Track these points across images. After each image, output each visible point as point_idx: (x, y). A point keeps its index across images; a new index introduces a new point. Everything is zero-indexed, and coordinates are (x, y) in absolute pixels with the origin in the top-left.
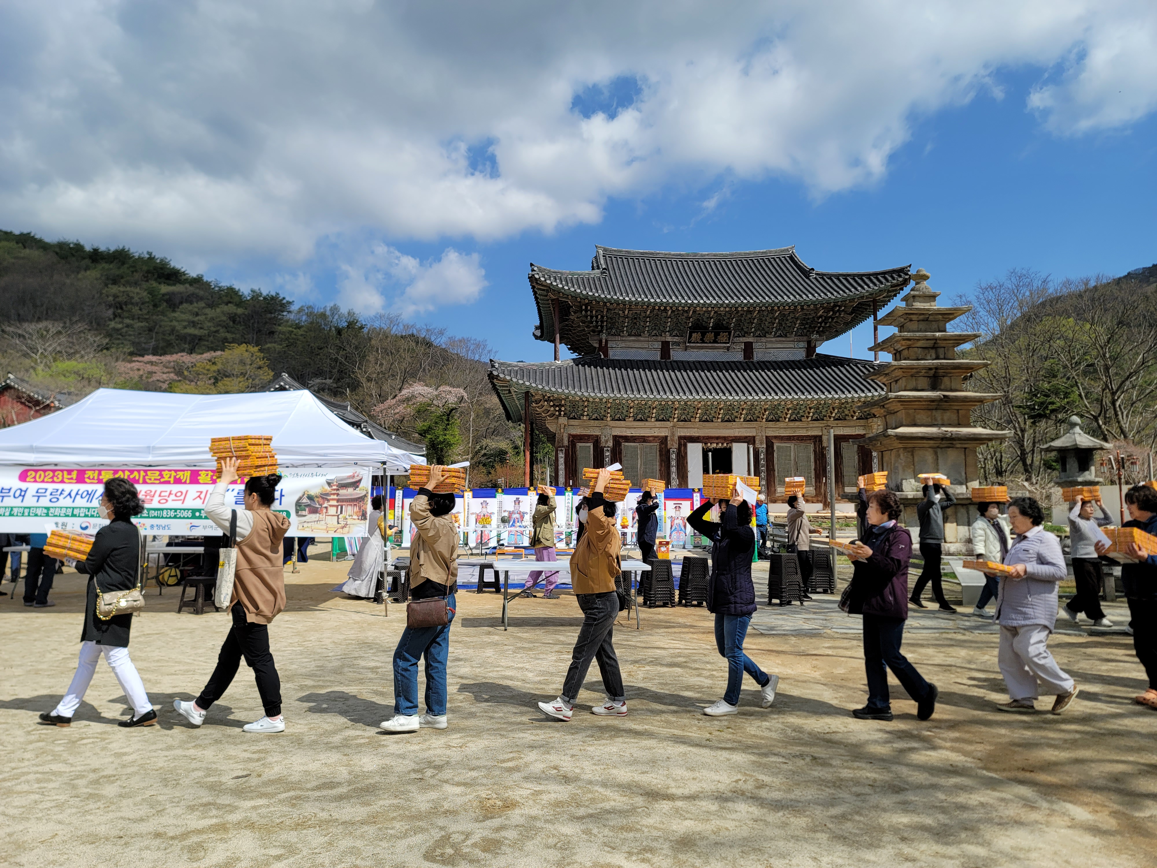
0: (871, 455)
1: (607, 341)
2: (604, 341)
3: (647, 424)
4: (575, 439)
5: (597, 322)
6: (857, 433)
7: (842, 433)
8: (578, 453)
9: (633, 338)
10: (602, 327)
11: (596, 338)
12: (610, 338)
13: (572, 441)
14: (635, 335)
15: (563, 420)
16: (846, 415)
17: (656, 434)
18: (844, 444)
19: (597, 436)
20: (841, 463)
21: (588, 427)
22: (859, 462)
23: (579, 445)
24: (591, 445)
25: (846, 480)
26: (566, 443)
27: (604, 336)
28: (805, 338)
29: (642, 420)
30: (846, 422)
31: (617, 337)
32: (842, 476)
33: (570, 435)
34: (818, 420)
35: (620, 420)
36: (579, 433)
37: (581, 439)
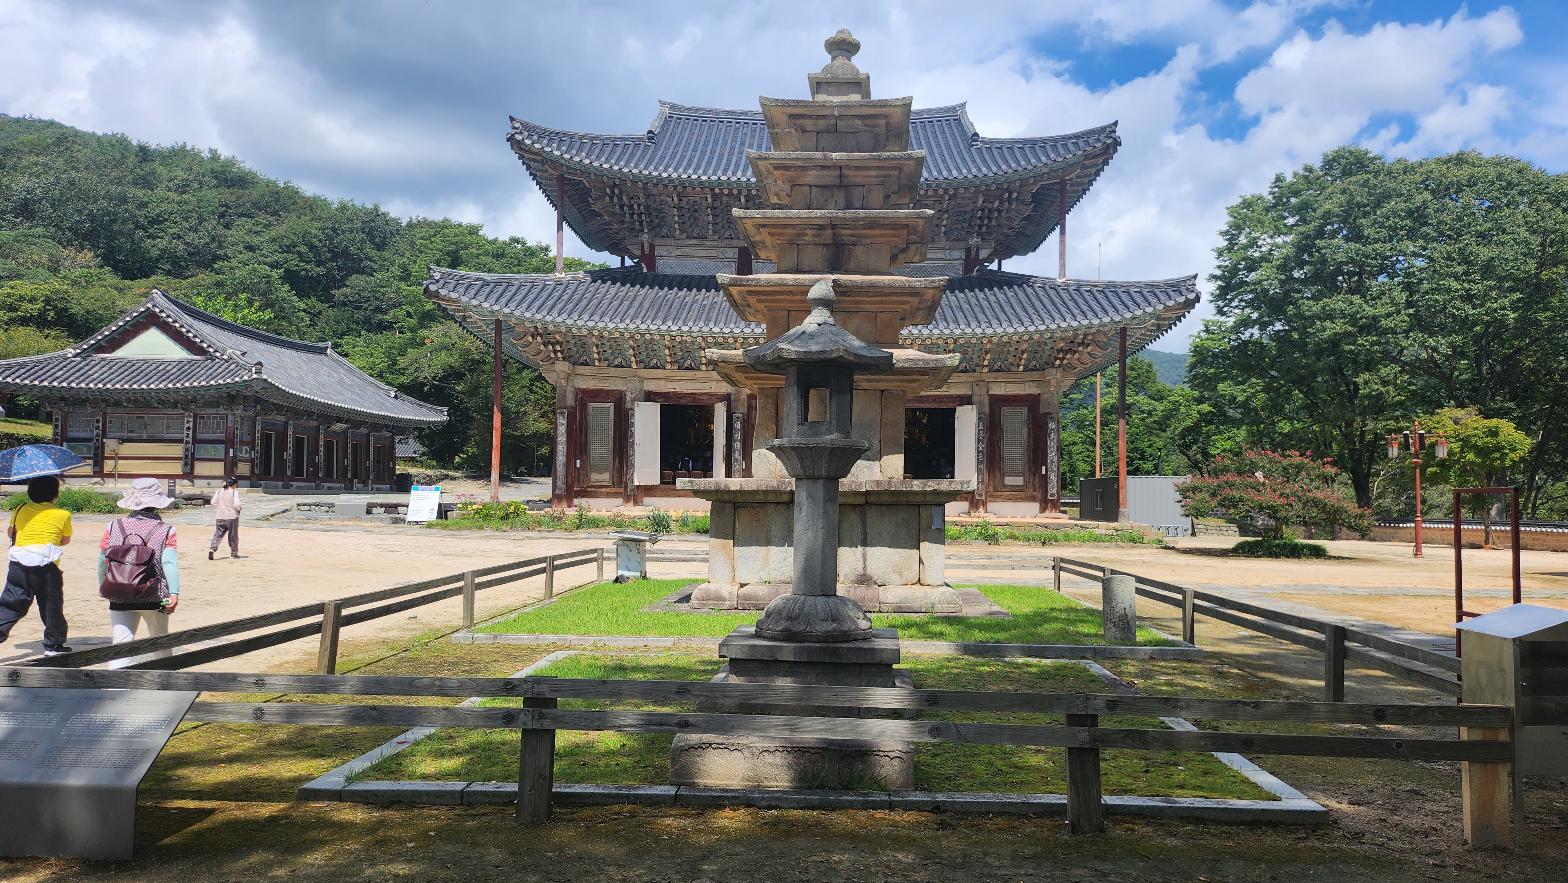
0: (1047, 427)
1: (652, 247)
2: (646, 245)
3: (699, 374)
4: (586, 396)
5: (632, 215)
6: (1026, 393)
7: (1003, 392)
8: (590, 418)
9: (694, 242)
10: (641, 223)
11: (636, 241)
12: (658, 241)
13: (582, 399)
14: (698, 237)
15: (563, 367)
16: (1012, 364)
17: (713, 390)
18: (1006, 410)
19: (621, 392)
20: (1001, 438)
21: (605, 378)
22: (1029, 437)
23: (592, 405)
24: (611, 406)
25: (1007, 465)
26: (570, 401)
27: (645, 237)
28: (962, 244)
29: (692, 369)
30: (1009, 375)
31: (668, 241)
32: (1001, 459)
33: (578, 391)
34: (968, 371)
35: (658, 368)
36: (592, 388)
37: (595, 397)
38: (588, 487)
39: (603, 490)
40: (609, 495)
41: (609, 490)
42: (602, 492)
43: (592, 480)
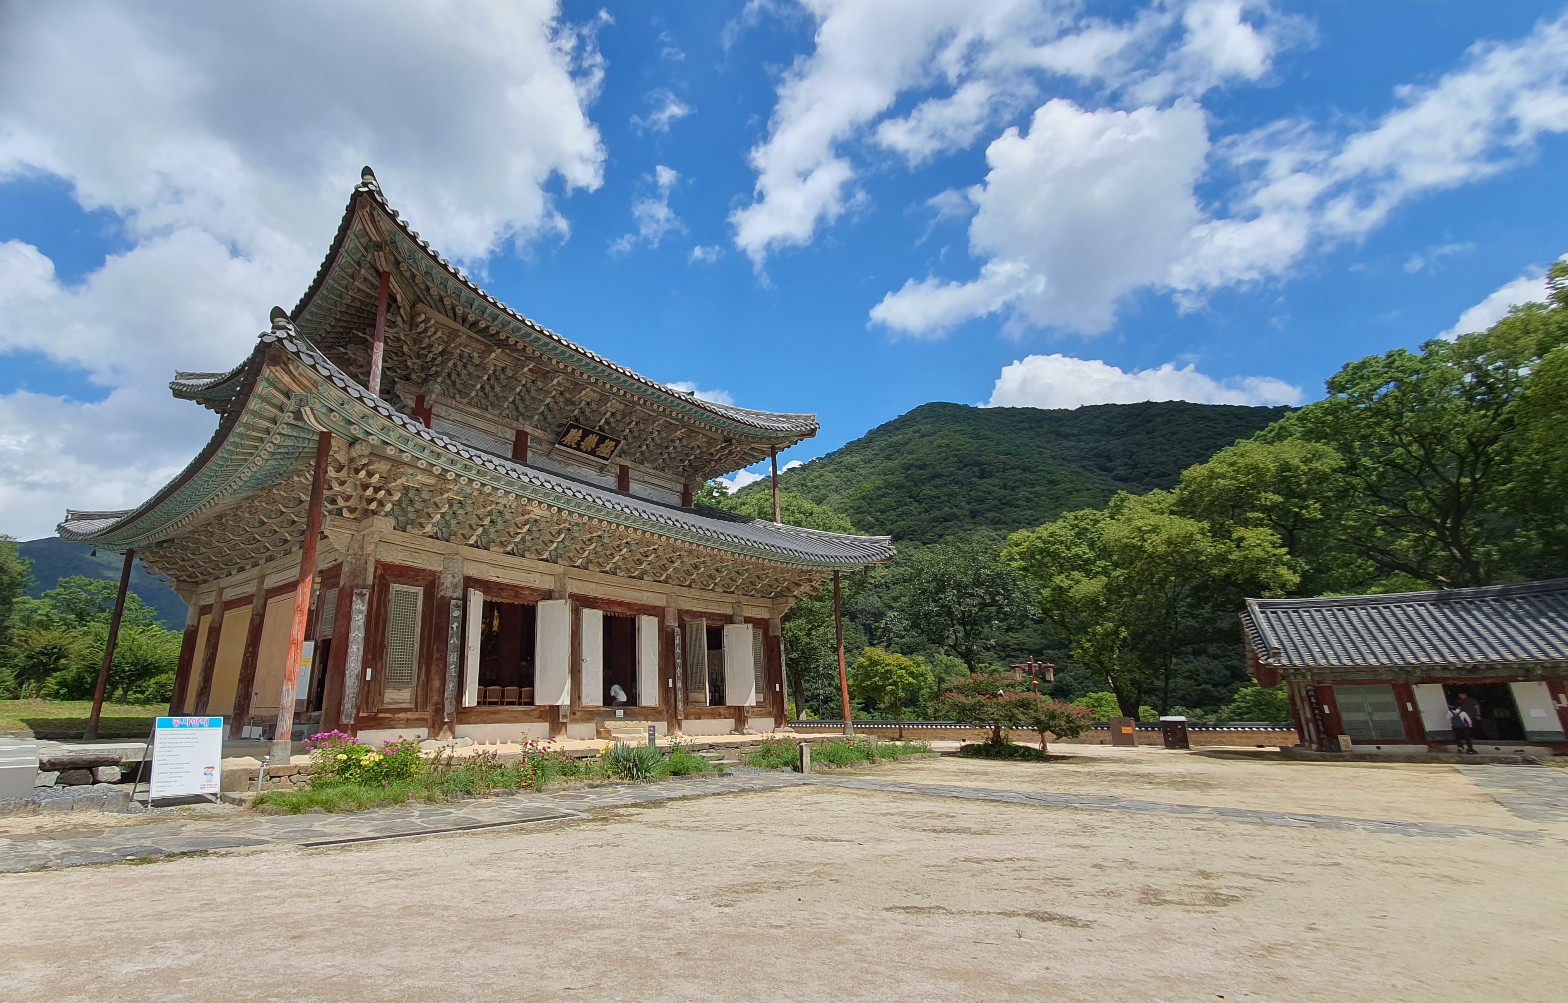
0: (780, 649)
2: (429, 398)
3: (525, 562)
4: (389, 574)
6: (760, 616)
8: (392, 606)
9: (476, 411)
10: (438, 369)
11: (413, 389)
12: (438, 397)
13: (382, 577)
14: (477, 407)
17: (536, 585)
19: (434, 573)
21: (417, 551)
22: (765, 657)
23: (395, 587)
24: (420, 591)
26: (370, 579)
27: (434, 389)
33: (378, 562)
35: (478, 547)
36: (397, 562)
37: (401, 576)
38: (379, 711)
39: (402, 715)
40: (409, 724)
41: (409, 715)
42: (400, 719)
43: (386, 700)
